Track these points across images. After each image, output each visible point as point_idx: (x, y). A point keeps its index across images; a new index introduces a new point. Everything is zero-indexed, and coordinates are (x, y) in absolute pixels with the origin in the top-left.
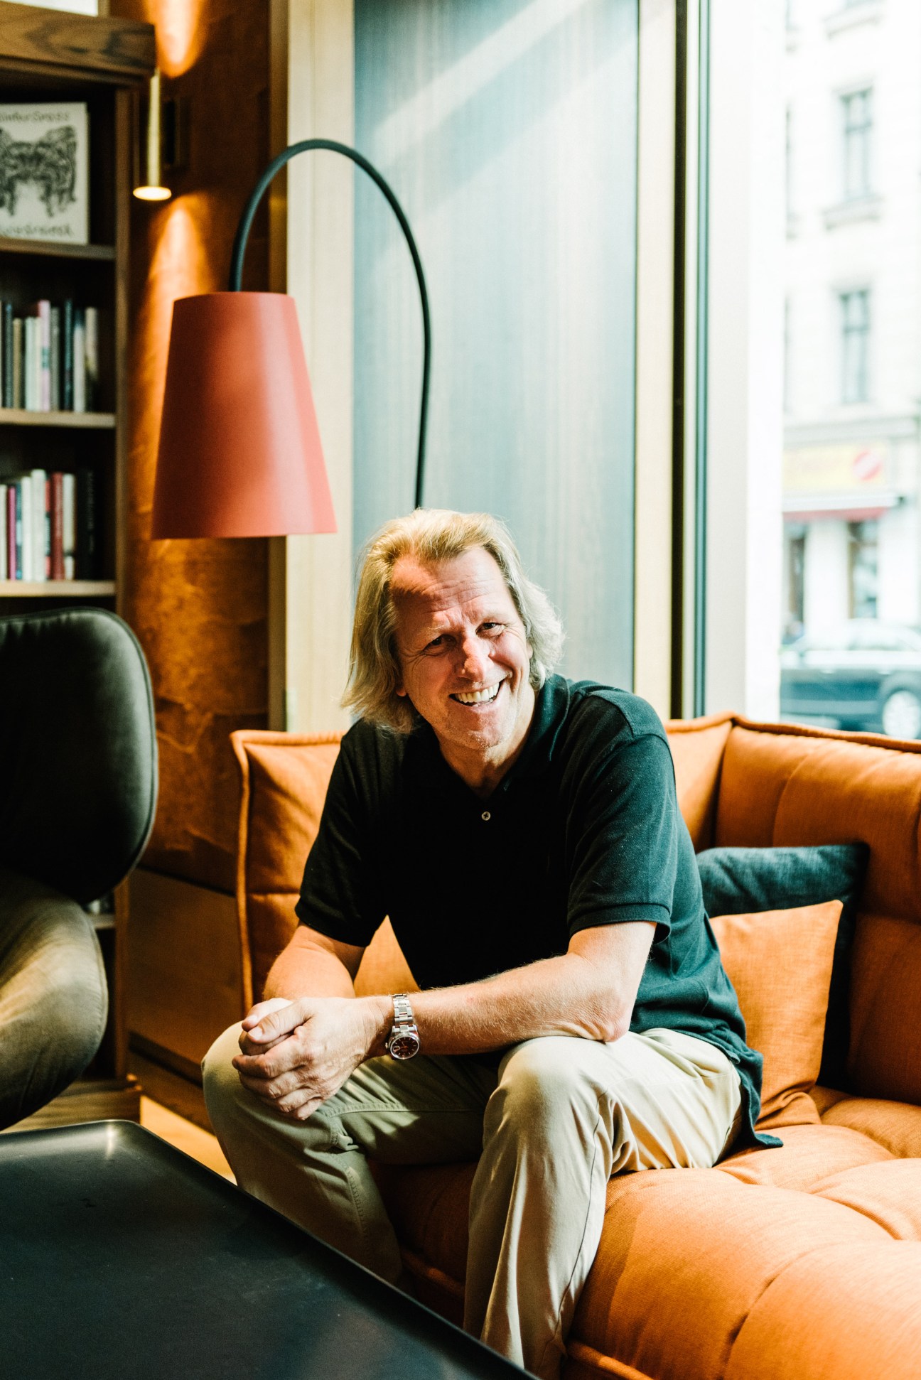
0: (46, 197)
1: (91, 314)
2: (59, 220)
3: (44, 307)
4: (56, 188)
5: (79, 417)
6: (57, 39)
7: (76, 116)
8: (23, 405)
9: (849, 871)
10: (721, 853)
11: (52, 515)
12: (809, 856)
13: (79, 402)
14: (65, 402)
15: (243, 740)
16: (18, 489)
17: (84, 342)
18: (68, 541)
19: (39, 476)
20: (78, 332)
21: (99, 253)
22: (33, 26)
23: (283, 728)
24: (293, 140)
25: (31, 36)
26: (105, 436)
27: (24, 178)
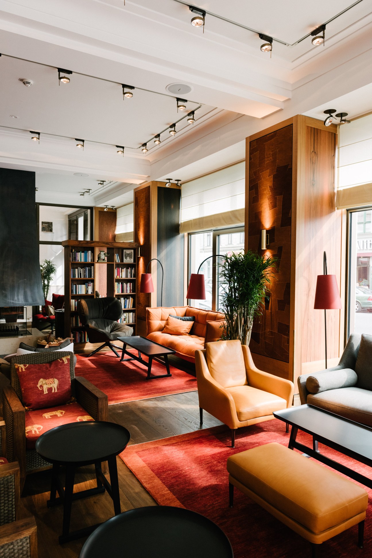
0: (130, 258)
1: (134, 268)
2: (131, 260)
3: (129, 268)
4: (131, 257)
5: (133, 278)
6: (131, 245)
7: (132, 251)
8: (128, 277)
9: (193, 318)
10: (185, 317)
11: (130, 287)
12: (191, 317)
13: (133, 276)
14: (131, 277)
15: (147, 308)
16: (127, 284)
17: (133, 271)
18: (132, 289)
19: (129, 283)
20: (132, 270)
21: (134, 263)
22: (129, 244)
23: (151, 307)
24: (152, 259)
25: (129, 245)
26: (135, 279)
27: (128, 256)
